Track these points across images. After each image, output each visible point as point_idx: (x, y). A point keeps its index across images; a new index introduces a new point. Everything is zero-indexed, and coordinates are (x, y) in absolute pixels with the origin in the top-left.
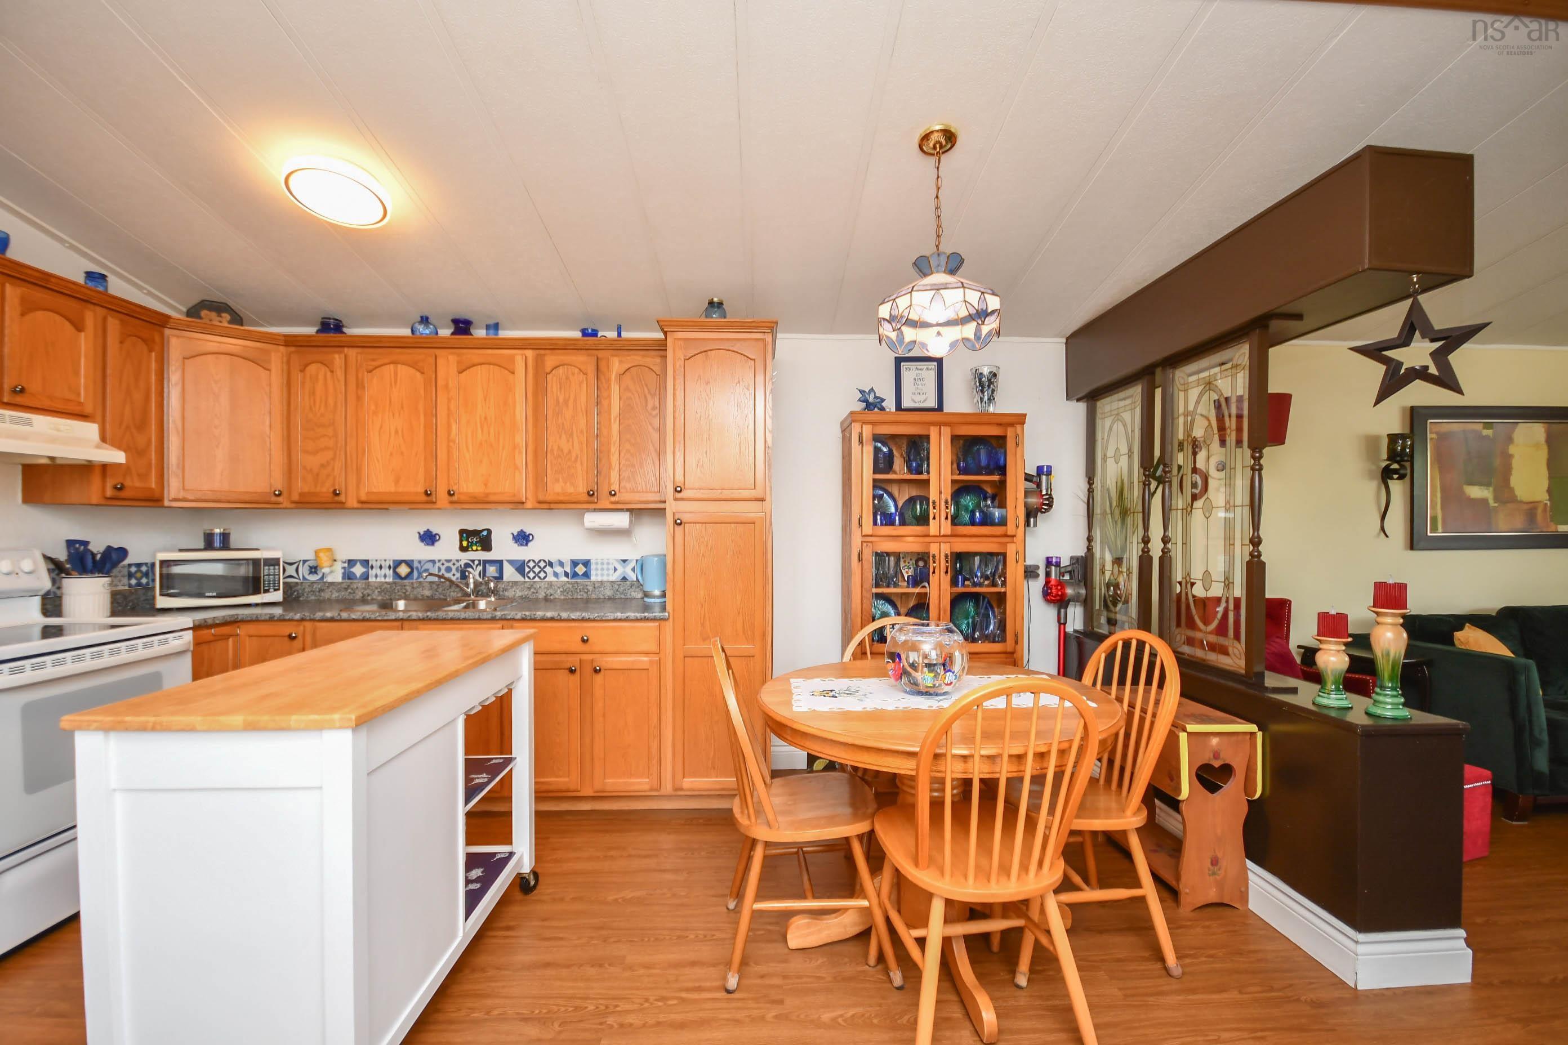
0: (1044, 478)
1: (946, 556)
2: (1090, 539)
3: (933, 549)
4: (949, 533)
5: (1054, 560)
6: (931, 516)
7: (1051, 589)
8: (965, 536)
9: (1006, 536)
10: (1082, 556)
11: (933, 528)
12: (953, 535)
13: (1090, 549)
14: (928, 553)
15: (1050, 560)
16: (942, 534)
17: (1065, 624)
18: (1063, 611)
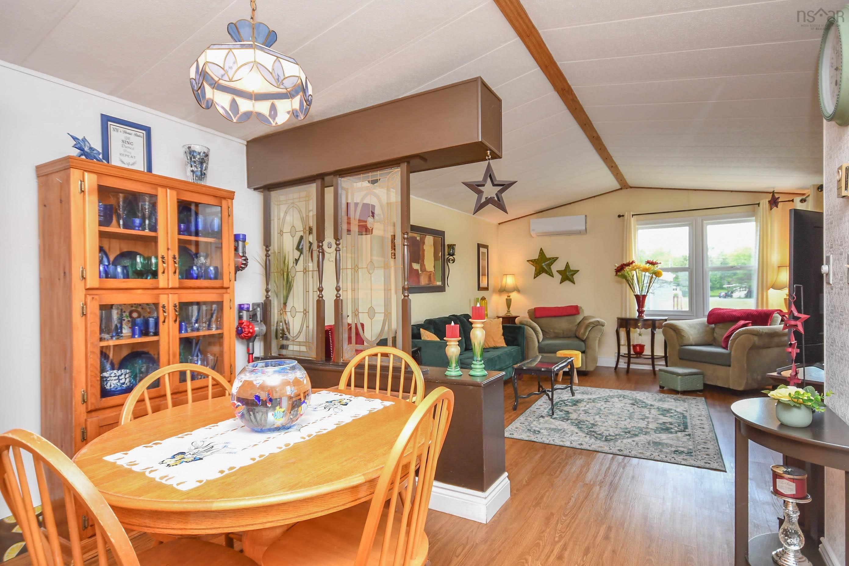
0: (240, 243)
1: (175, 306)
2: (267, 291)
3: (163, 300)
4: (177, 285)
5: (246, 306)
6: (160, 271)
7: (244, 328)
8: (191, 288)
9: (222, 288)
10: (262, 303)
11: (162, 281)
12: (180, 288)
13: (267, 297)
14: (156, 305)
15: (242, 306)
16: (170, 287)
17: (252, 354)
18: (251, 344)
